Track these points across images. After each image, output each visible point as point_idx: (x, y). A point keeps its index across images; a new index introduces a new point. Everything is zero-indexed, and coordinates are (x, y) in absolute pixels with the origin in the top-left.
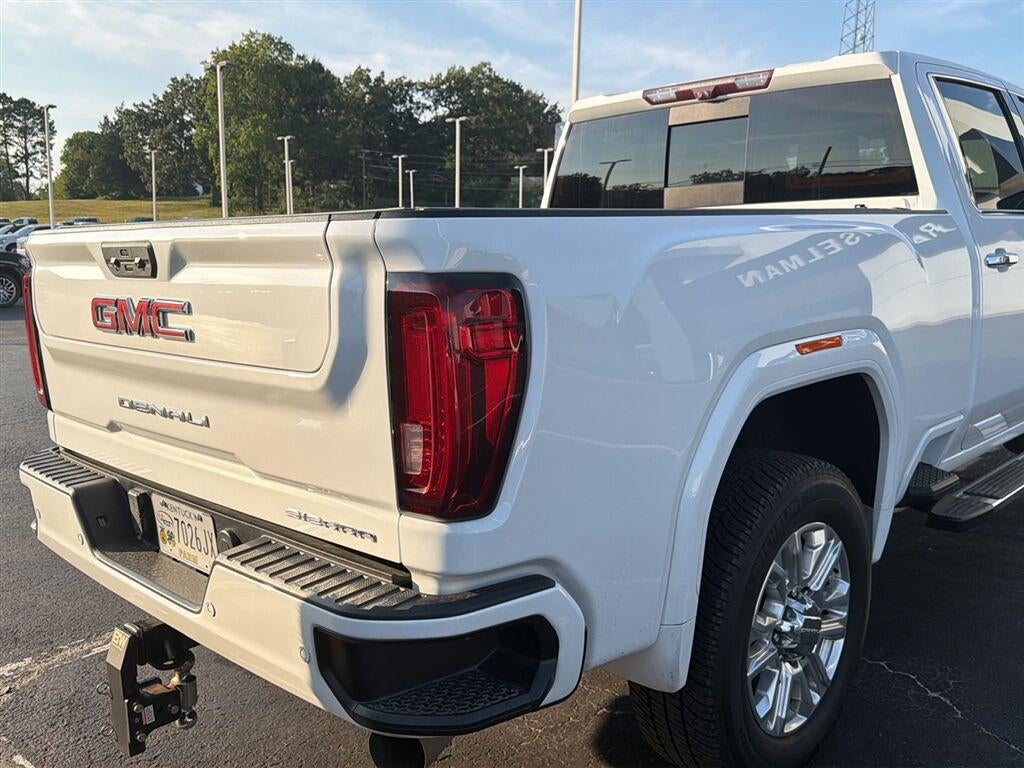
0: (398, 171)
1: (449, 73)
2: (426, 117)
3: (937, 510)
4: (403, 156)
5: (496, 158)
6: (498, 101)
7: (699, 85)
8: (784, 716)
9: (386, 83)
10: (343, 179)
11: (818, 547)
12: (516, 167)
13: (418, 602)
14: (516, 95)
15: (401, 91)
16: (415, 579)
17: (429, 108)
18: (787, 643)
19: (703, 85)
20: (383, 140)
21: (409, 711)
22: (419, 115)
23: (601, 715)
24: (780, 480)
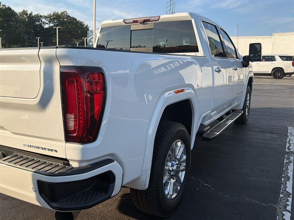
0: (38, 42)
1: (53, 14)
2: (46, 26)
3: (204, 136)
4: (39, 38)
5: (69, 40)
6: (69, 22)
7: (139, 19)
8: (172, 194)
9: (33, 15)
10: (19, 44)
11: (179, 146)
12: (76, 43)
13: (73, 170)
14: (75, 22)
15: (38, 18)
16: (71, 163)
17: (47, 24)
18: (172, 173)
19: (140, 19)
20: (32, 33)
21: (71, 203)
22: (44, 25)
23: (119, 200)
24: (170, 128)
